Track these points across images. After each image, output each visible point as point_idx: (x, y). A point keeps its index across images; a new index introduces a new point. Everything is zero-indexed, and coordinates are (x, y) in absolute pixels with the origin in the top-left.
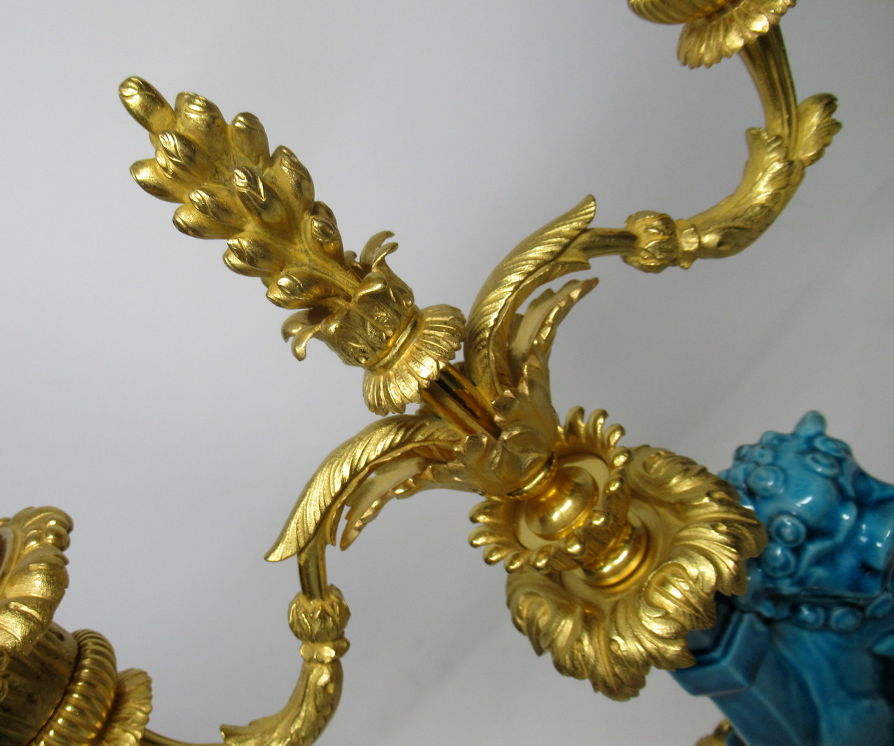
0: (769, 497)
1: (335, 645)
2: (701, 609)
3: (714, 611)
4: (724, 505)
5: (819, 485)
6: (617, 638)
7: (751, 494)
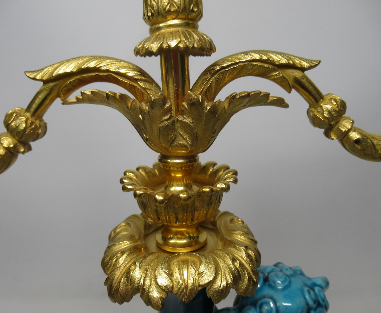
0: (273, 287)
1: (17, 144)
2: (189, 288)
3: (194, 296)
4: (249, 259)
5: (300, 302)
6: (138, 265)
7: (266, 280)
